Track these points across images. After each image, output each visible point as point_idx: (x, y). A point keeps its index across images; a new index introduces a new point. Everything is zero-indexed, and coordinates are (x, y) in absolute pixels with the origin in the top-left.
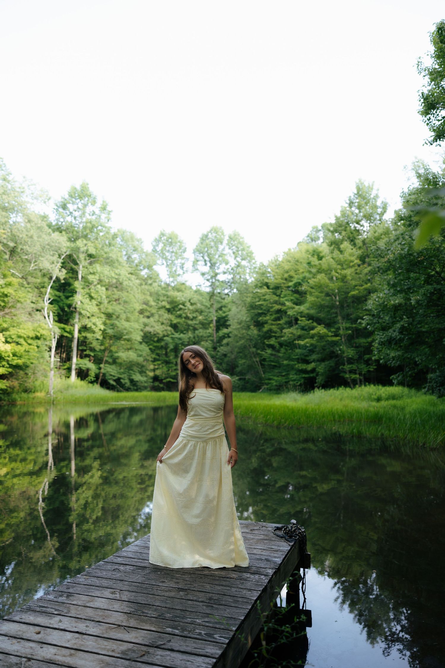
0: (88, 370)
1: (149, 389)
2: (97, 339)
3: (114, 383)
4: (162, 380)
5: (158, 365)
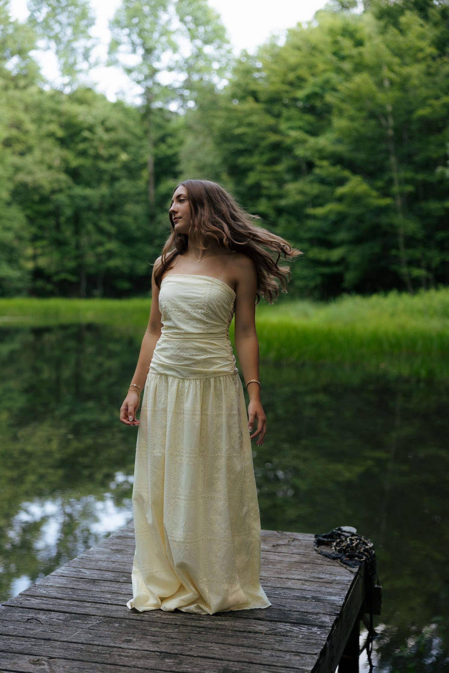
4: (51, 276)
5: (43, 247)
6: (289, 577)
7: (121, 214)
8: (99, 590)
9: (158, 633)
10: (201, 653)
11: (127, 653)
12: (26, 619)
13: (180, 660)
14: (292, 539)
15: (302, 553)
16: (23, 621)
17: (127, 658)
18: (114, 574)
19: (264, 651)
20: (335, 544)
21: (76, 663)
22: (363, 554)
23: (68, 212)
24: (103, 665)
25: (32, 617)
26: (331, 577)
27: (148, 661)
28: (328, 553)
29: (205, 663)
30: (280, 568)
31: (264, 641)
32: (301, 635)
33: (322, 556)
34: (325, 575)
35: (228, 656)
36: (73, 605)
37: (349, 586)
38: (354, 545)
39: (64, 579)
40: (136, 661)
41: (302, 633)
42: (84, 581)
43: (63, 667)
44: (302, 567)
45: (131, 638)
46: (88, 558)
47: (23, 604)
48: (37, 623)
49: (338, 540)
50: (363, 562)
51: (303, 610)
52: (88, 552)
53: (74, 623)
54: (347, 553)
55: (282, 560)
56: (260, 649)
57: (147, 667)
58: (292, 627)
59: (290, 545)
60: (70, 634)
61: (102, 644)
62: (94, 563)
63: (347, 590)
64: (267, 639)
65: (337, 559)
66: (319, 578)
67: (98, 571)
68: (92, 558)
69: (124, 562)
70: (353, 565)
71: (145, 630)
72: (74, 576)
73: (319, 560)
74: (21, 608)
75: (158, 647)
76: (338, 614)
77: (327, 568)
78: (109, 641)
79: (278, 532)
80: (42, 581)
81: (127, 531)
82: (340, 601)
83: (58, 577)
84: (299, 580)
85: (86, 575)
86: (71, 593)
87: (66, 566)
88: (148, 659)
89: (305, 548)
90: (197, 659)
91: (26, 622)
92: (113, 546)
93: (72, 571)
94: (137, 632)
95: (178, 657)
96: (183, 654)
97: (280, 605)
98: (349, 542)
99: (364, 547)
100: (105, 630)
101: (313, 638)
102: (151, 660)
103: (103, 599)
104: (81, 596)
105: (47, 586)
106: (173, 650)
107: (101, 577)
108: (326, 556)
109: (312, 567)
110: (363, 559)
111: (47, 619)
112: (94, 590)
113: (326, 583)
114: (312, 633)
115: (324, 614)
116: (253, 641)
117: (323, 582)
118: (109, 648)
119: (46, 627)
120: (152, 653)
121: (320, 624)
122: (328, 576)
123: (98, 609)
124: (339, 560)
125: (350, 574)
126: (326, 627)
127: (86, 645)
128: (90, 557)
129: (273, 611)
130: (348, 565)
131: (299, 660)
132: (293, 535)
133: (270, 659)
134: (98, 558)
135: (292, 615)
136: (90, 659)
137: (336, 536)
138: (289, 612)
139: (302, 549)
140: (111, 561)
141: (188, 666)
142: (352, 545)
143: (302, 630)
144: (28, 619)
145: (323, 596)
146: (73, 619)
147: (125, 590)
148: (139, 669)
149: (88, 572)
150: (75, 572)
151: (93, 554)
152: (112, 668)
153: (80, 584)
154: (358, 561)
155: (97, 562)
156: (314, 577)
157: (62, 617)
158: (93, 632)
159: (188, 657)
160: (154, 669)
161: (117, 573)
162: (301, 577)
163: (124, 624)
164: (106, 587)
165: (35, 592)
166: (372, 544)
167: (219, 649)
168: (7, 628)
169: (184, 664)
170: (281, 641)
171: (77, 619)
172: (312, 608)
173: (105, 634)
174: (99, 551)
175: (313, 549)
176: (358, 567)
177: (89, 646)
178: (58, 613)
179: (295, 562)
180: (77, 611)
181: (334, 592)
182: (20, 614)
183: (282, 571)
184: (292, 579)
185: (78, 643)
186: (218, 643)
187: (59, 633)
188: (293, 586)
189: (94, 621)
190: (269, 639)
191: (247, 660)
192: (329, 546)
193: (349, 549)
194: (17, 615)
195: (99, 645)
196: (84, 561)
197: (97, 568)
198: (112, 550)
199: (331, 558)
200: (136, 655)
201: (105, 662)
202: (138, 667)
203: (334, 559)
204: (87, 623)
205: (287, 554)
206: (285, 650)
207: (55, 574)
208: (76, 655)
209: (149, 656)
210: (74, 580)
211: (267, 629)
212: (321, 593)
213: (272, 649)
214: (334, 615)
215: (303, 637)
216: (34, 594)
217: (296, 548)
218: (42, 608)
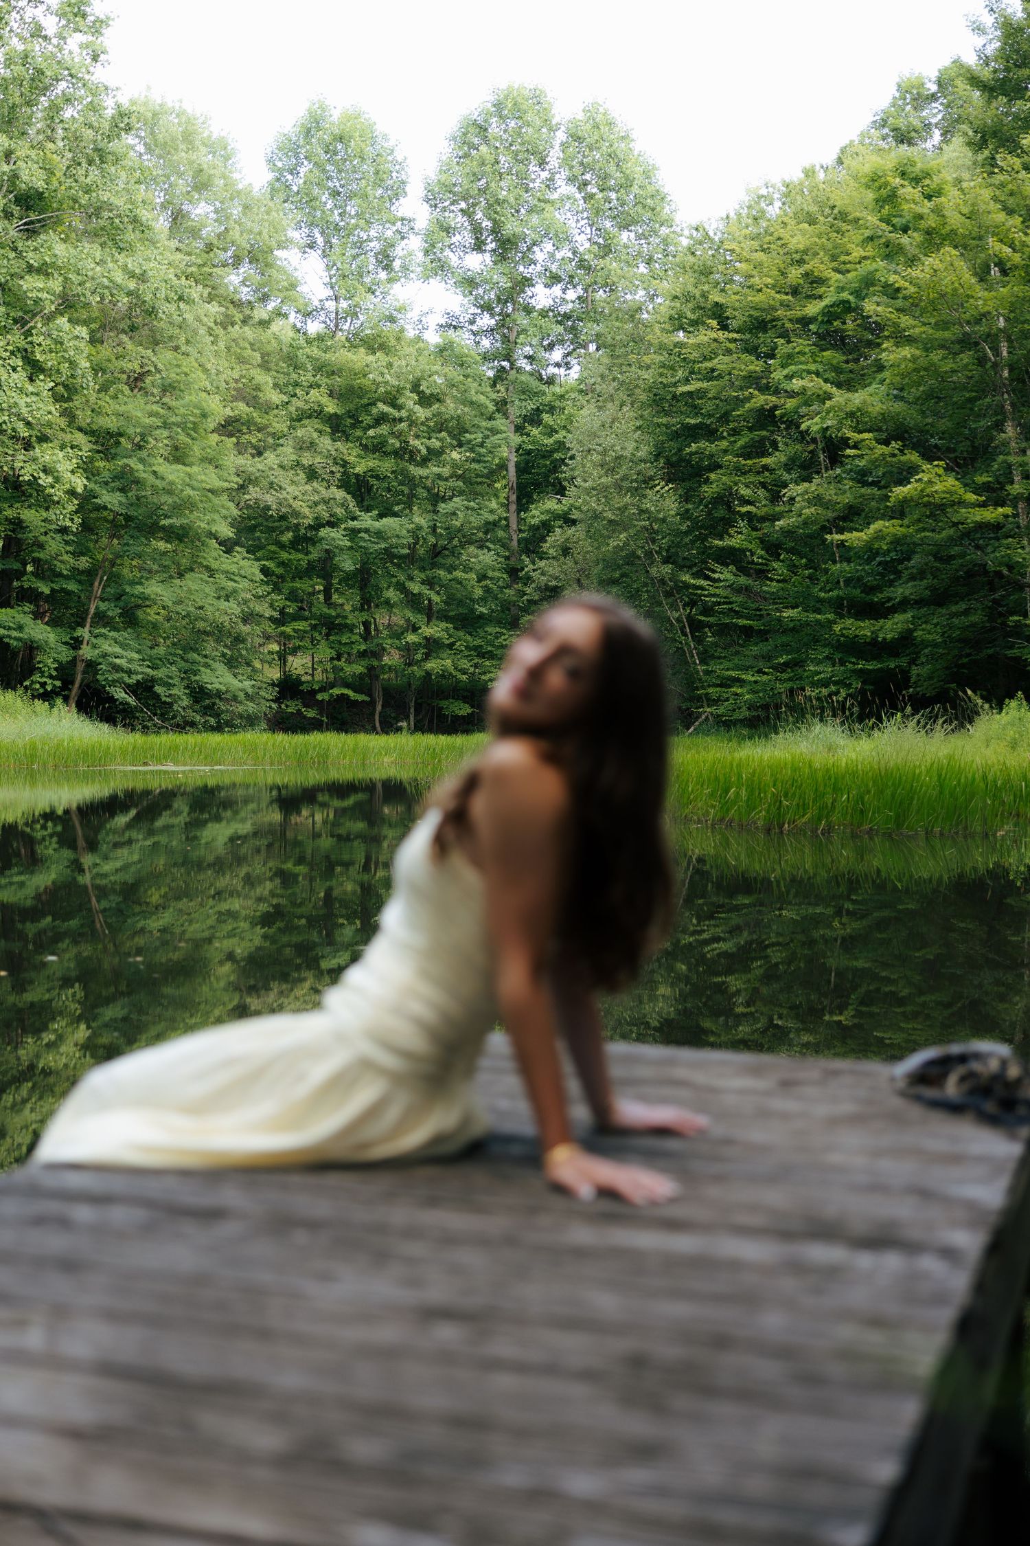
0: (31, 648)
1: (264, 725)
2: (64, 530)
3: (131, 700)
4: (313, 693)
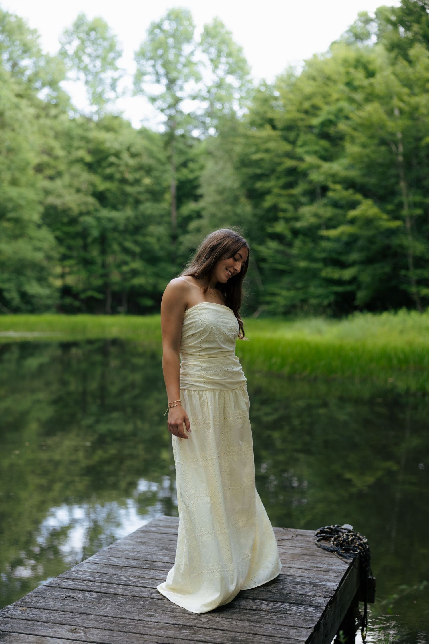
1: (54, 310)
4: (77, 294)
5: (71, 266)
6: (291, 566)
7: (144, 235)
8: (126, 575)
9: (176, 610)
10: (212, 625)
11: (150, 625)
12: (64, 597)
13: (195, 631)
14: (296, 535)
15: (303, 547)
16: (61, 598)
17: (150, 629)
18: (139, 562)
19: (266, 625)
20: (333, 539)
21: (107, 632)
22: (357, 547)
23: (95, 233)
24: (129, 633)
25: (69, 595)
26: (328, 567)
27: (168, 631)
28: (327, 547)
29: (215, 633)
30: (283, 559)
31: (267, 617)
32: (299, 613)
33: (322, 549)
34: (323, 565)
35: (236, 628)
36: (105, 586)
37: (343, 574)
38: (350, 539)
39: (96, 565)
40: (157, 631)
41: (300, 611)
42: (113, 567)
43: (97, 635)
44: (302, 558)
45: (154, 613)
46: (116, 549)
47: (61, 585)
48: (73, 600)
49: (336, 536)
50: (357, 554)
51: (302, 593)
52: (116, 543)
53: (105, 600)
54: (344, 546)
55: (285, 552)
56: (263, 623)
57: (167, 636)
58: (291, 606)
59: (294, 540)
60: (102, 610)
61: (129, 618)
62: (121, 553)
63: (341, 578)
64: (269, 616)
65: (334, 552)
66: (317, 567)
67: (125, 559)
68: (120, 548)
69: (147, 552)
70: (348, 557)
71: (165, 607)
72: (104, 563)
73: (319, 552)
74: (60, 588)
75: (176, 621)
76: (332, 597)
77: (325, 559)
78: (135, 615)
79: (283, 529)
80: (76, 567)
81: (150, 526)
82: (334, 586)
83: (90, 564)
84: (300, 569)
85: (115, 562)
86: (101, 577)
87: (97, 555)
88: (167, 630)
89: (307, 542)
90: (209, 630)
91: (64, 599)
92: (138, 539)
93: (102, 559)
94: (158, 609)
95: (193, 628)
96: (197, 626)
97: (282, 589)
98: (345, 537)
99: (359, 542)
100: (130, 606)
101: (309, 615)
102: (171, 631)
103: (129, 582)
104: (110, 579)
105: (81, 571)
106: (189, 623)
107: (127, 564)
108: (325, 549)
109: (312, 558)
110: (357, 552)
111: (81, 597)
112: (121, 575)
113: (323, 571)
114: (308, 611)
115: (320, 596)
116: (257, 617)
117: (321, 571)
118: (135, 621)
119: (81, 603)
120: (171, 625)
121: (316, 604)
122: (325, 566)
123: (125, 589)
124: (336, 552)
125: (344, 565)
126: (321, 607)
127: (115, 618)
128: (118, 547)
129: (276, 594)
130: (344, 557)
131: (296, 632)
132: (296, 531)
133: (271, 631)
134: (125, 548)
135: (292, 597)
136: (119, 629)
137: (334, 532)
138: (290, 594)
139: (304, 543)
140: (136, 551)
141: (201, 636)
142: (348, 540)
143: (300, 609)
144: (66, 597)
145: (319, 582)
146: (103, 598)
147: (148, 575)
148: (160, 637)
149: (116, 560)
150: (105, 559)
151: (120, 545)
152: (137, 636)
153: (109, 570)
154: (352, 554)
155: (124, 552)
156: (313, 566)
157: (95, 595)
158: (121, 608)
159: (202, 629)
160: (172, 638)
161: (141, 561)
162: (301, 566)
163: (147, 602)
164: (132, 572)
165: (71, 575)
166: (367, 540)
167: (228, 623)
168: (48, 604)
169: (198, 634)
170: (281, 617)
171: (107, 597)
172: (310, 592)
173: (132, 610)
174: (126, 543)
175: (314, 543)
176: (353, 558)
177: (118, 619)
178: (91, 593)
179: (297, 554)
180: (107, 591)
181: (330, 579)
182: (59, 593)
183: (285, 561)
184: (294, 568)
185: (108, 616)
186: (227, 618)
187: (92, 608)
188: (294, 574)
189: (122, 600)
190: (271, 615)
191: (252, 632)
192: (328, 541)
193: (345, 543)
194: (56, 594)
195: (126, 618)
196: (113, 551)
197: (124, 557)
198: (137, 542)
199: (329, 550)
200: (158, 626)
201: (132, 632)
202: (159, 636)
203: (332, 551)
204: (116, 601)
205: (290, 547)
206: (285, 624)
207: (88, 561)
208: (108, 626)
209: (169, 627)
210: (104, 566)
211: (270, 608)
212: (318, 580)
213: (274, 624)
214: (328, 598)
215: (300, 614)
216: (69, 577)
217: (299, 542)
218: (77, 588)
